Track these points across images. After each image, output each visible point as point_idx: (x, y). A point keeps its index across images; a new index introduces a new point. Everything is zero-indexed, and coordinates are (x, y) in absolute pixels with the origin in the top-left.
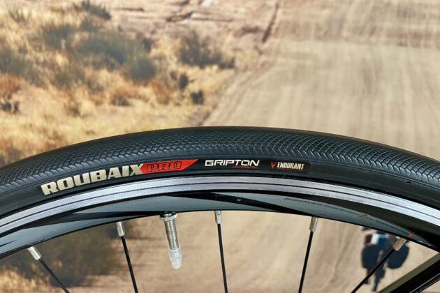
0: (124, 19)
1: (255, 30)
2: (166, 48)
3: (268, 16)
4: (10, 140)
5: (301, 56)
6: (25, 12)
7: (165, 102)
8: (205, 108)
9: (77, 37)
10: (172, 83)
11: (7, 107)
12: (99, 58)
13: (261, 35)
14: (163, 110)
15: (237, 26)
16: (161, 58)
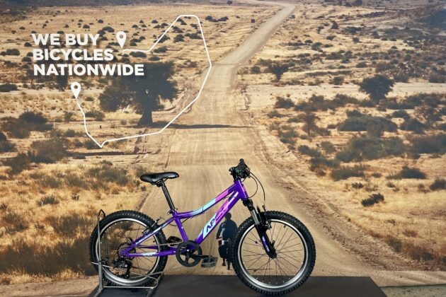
0: (117, 165)
1: (162, 164)
2: (132, 173)
3: (166, 159)
4: (74, 211)
6: (84, 165)
7: (132, 192)
8: (146, 192)
9: (101, 172)
10: (134, 184)
11: (74, 198)
12: (108, 178)
13: (164, 166)
14: (132, 194)
15: (156, 163)
16: (130, 176)
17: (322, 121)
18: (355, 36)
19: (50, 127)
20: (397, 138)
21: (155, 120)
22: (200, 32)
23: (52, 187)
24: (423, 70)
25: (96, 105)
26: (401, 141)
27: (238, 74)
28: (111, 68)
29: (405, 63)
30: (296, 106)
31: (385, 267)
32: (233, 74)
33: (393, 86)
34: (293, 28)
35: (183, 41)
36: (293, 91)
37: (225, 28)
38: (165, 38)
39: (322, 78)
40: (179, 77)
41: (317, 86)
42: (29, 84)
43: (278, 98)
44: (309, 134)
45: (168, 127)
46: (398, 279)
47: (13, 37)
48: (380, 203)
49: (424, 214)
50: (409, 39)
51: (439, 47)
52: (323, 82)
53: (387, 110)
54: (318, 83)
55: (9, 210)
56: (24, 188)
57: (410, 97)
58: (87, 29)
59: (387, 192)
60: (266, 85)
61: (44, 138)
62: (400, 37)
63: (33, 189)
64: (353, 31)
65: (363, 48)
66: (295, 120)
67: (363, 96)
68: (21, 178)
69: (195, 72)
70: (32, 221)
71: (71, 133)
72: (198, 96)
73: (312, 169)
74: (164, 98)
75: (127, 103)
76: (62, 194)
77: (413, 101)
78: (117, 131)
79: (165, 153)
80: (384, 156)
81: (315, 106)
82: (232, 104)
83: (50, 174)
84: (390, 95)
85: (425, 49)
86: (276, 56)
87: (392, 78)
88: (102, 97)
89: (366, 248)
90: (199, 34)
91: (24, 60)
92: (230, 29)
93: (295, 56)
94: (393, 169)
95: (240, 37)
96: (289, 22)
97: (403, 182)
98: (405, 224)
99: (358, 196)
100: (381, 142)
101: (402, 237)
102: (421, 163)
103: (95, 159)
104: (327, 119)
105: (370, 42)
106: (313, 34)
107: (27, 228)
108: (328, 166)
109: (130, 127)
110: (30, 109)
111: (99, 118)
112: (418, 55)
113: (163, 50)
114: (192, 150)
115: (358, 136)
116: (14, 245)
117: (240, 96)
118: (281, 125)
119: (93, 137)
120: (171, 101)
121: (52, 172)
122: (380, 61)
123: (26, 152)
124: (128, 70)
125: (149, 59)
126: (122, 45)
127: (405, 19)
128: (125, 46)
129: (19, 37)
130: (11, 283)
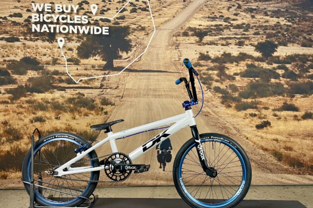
0: (88, 96)
1: (119, 96)
2: (98, 101)
3: (122, 94)
4: (57, 127)
5: (131, 101)
6: (64, 95)
7: (98, 115)
8: (108, 116)
9: (76, 100)
10: (99, 110)
11: (57, 118)
12: (81, 105)
13: (121, 97)
14: (97, 117)
15: (115, 96)
16: (97, 104)
17: (230, 70)
18: (252, 14)
19: (42, 68)
20: (280, 83)
21: (115, 65)
22: (148, 7)
23: (42, 110)
24: (297, 38)
25: (75, 54)
26: (282, 85)
27: (174, 36)
28: (86, 28)
29: (285, 33)
30: (213, 59)
31: (271, 171)
32: (170, 36)
33: (277, 48)
34: (211, 7)
35: (136, 12)
36: (210, 49)
37: (165, 5)
38: (124, 10)
39: (230, 41)
40: (133, 37)
41: (227, 47)
42: (28, 38)
43: (200, 53)
44: (221, 78)
45: (124, 71)
46: (280, 180)
47: (18, 5)
48: (268, 127)
49: (298, 135)
50: (288, 17)
51: (308, 23)
52: (230, 44)
53: (273, 64)
54: (228, 44)
55: (10, 126)
56: (21, 110)
57: (289, 56)
58: (71, 2)
59: (273, 120)
60: (192, 45)
61: (37, 76)
62: (282, 16)
63: (28, 111)
64: (251, 10)
65: (257, 22)
66: (212, 69)
67: (257, 54)
68: (19, 103)
69: (144, 34)
70: (26, 134)
71: (56, 73)
72: (146, 50)
73: (223, 103)
74: (122, 51)
75: (96, 53)
76: (48, 115)
77: (291, 59)
78: (89, 72)
79: (121, 89)
80: (271, 95)
81: (225, 60)
82: (169, 56)
83: (40, 101)
84: (275, 54)
85: (298, 25)
86: (200, 25)
87: (276, 43)
88: (79, 48)
89: (258, 158)
90: (147, 8)
91: (26, 21)
92: (169, 5)
93: (212, 26)
94: (277, 104)
95: (176, 11)
96: (208, 3)
97: (284, 113)
98: (285, 142)
99: (253, 122)
100: (269, 85)
101: (282, 150)
102: (296, 100)
103: (73, 91)
104: (233, 69)
105: (262, 19)
106: (225, 11)
107: (22, 138)
108: (233, 101)
109: (98, 70)
110: (28, 55)
111: (77, 63)
112: (294, 28)
113: (123, 18)
114: (140, 88)
115: (254, 81)
116: (12, 150)
117: (175, 51)
118: (202, 72)
119: (72, 76)
120: (127, 53)
121: (42, 99)
122: (269, 31)
123: (24, 85)
124: (98, 30)
125: (113, 24)
126: (94, 13)
127: (285, 4)
128: (96, 14)
129: (23, 5)
130: (8, 178)
